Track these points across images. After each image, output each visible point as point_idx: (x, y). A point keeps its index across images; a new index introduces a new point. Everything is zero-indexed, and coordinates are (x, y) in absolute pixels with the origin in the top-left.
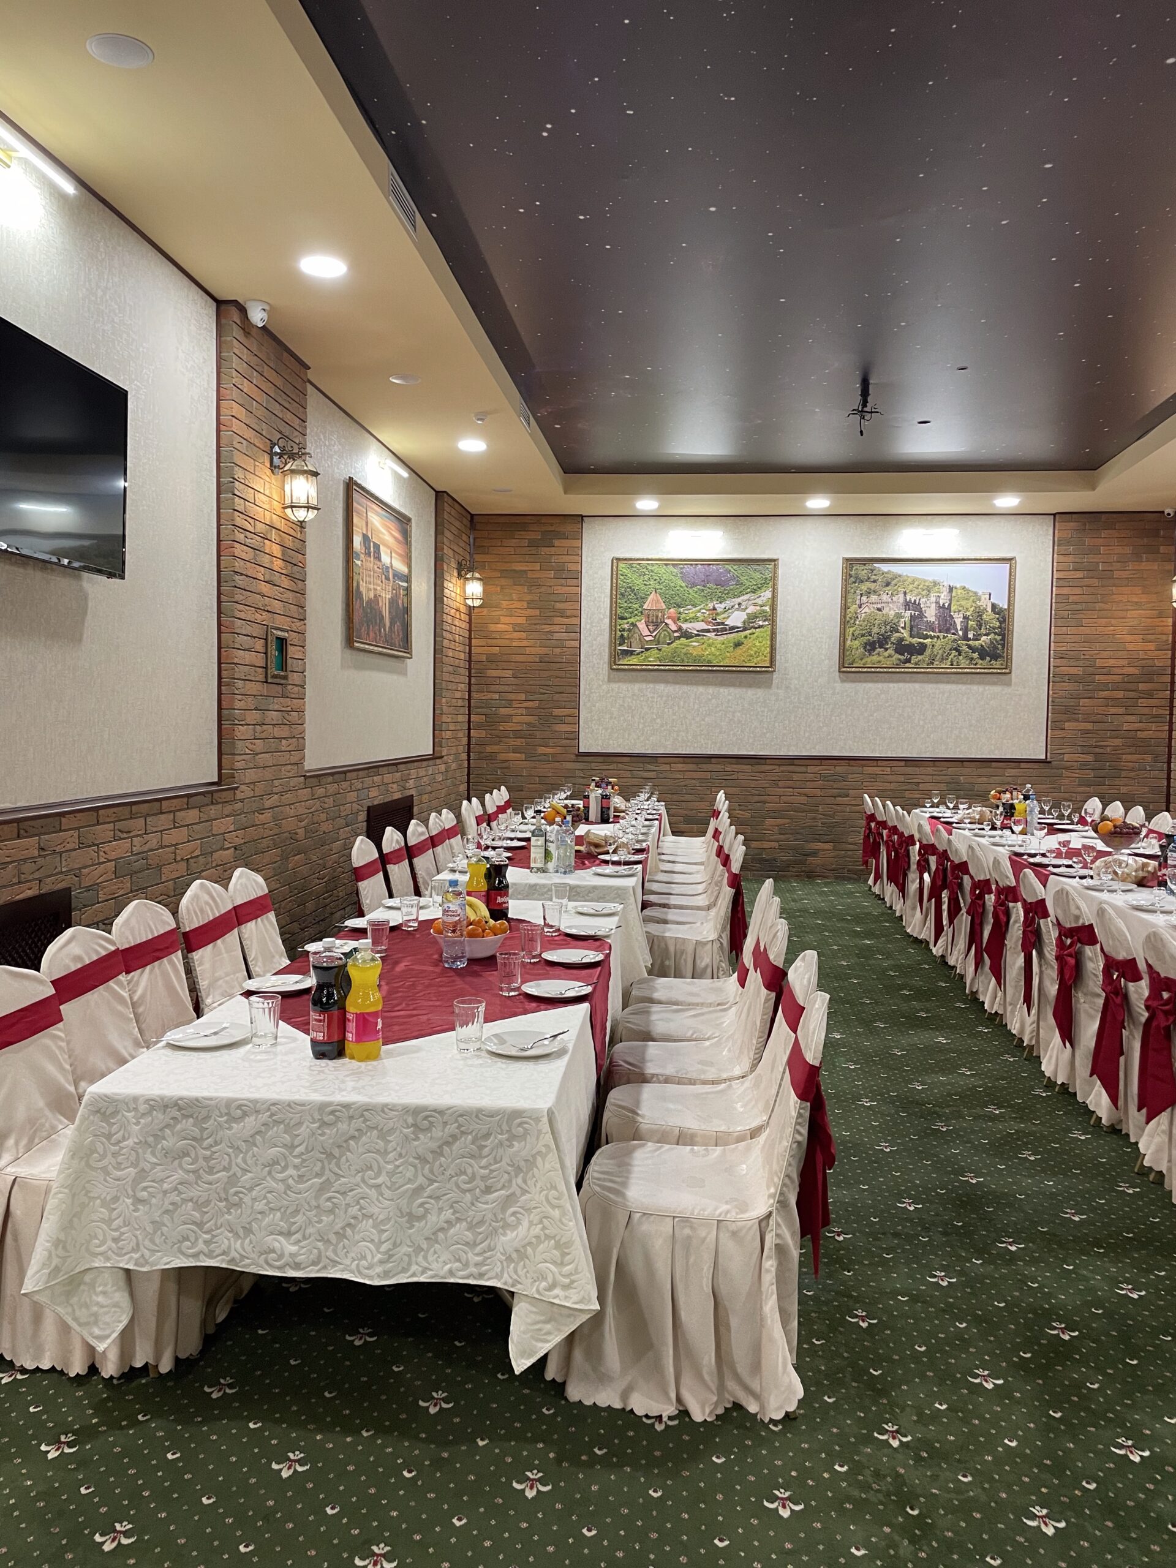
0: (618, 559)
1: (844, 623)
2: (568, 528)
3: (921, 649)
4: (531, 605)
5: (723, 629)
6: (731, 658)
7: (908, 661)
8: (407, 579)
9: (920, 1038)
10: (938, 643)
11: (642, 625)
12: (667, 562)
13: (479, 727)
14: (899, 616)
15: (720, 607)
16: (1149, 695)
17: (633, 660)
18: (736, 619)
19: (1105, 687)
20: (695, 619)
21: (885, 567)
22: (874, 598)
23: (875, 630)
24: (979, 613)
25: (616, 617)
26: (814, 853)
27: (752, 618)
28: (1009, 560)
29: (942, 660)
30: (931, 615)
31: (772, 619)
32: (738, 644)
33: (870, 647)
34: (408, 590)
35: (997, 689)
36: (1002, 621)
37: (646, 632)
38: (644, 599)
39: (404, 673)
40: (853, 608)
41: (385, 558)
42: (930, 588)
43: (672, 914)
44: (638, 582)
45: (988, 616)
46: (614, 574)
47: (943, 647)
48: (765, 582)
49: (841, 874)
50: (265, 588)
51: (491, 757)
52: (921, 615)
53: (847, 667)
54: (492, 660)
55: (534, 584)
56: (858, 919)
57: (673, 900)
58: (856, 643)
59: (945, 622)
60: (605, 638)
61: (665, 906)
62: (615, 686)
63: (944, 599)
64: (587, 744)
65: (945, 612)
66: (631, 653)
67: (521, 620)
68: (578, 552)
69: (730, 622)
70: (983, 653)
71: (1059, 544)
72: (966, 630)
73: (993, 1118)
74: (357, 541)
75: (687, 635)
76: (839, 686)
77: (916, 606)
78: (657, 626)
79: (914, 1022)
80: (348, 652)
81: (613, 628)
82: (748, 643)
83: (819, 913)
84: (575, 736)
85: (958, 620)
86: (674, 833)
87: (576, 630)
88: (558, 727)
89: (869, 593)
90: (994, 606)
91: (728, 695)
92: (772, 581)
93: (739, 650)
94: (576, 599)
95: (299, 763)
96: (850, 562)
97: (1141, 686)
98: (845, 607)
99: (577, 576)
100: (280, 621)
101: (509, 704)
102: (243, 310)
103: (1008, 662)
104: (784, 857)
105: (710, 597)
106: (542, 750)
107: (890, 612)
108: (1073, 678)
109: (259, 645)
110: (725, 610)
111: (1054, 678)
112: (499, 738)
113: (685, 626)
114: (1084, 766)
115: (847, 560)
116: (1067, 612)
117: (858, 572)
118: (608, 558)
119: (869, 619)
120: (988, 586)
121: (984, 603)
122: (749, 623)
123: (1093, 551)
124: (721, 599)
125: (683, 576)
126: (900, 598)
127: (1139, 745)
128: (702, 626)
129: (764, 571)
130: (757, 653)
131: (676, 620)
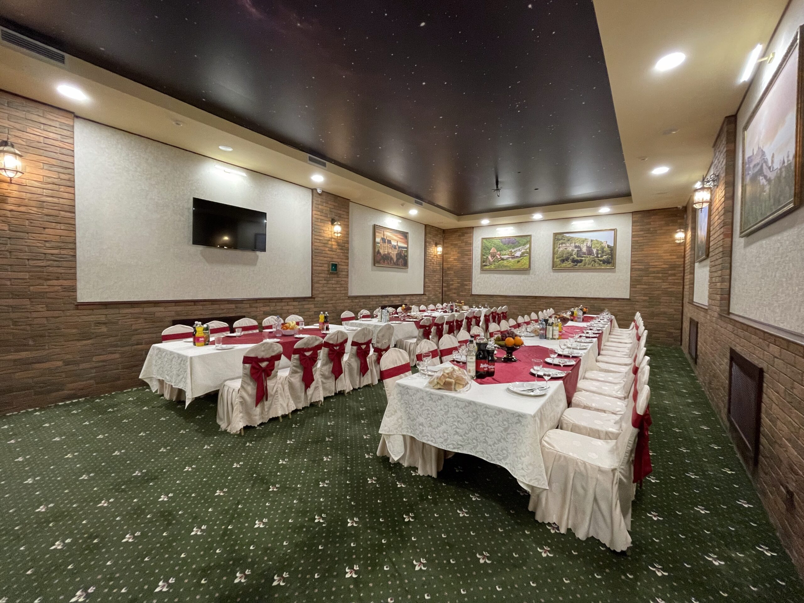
0: (483, 239)
1: (554, 253)
2: (469, 231)
3: (581, 261)
4: (458, 253)
5: (514, 257)
6: (517, 266)
7: (576, 265)
8: (407, 248)
10: (586, 259)
11: (490, 257)
12: (497, 238)
13: (445, 287)
14: (573, 251)
15: (513, 250)
16: (674, 275)
17: (487, 267)
18: (518, 254)
19: (654, 272)
20: (505, 255)
21: (567, 235)
22: (564, 245)
23: (564, 255)
24: (603, 248)
25: (483, 255)
27: (523, 253)
28: (615, 230)
29: (589, 264)
30: (584, 249)
31: (530, 253)
32: (518, 262)
33: (563, 261)
34: (407, 251)
35: (610, 274)
36: (612, 250)
37: (491, 259)
38: (490, 249)
40: (556, 249)
41: (393, 243)
42: (584, 241)
44: (488, 244)
45: (606, 249)
46: (482, 242)
47: (589, 260)
48: (527, 242)
50: (328, 252)
51: (448, 295)
52: (581, 250)
53: (555, 267)
54: (449, 269)
55: (460, 247)
58: (558, 260)
59: (590, 252)
60: (479, 262)
62: (482, 275)
63: (589, 244)
64: (474, 292)
65: (590, 249)
67: (456, 257)
68: (471, 237)
69: (516, 255)
70: (604, 262)
71: (634, 222)
72: (597, 254)
74: (378, 240)
75: (503, 259)
76: (552, 274)
77: (578, 247)
78: (494, 257)
81: (481, 258)
82: (522, 261)
84: (470, 290)
85: (595, 251)
87: (471, 259)
88: (466, 287)
89: (562, 244)
90: (608, 246)
91: (517, 278)
92: (530, 242)
93: (519, 263)
94: (471, 250)
95: (347, 293)
97: (670, 272)
98: (554, 249)
99: (471, 244)
100: (335, 260)
101: (453, 281)
103: (614, 265)
105: (510, 248)
106: (461, 293)
107: (570, 249)
108: (639, 270)
109: (326, 265)
110: (515, 252)
111: (633, 270)
112: (450, 290)
113: (502, 257)
114: (644, 301)
115: (554, 234)
116: (636, 246)
117: (558, 238)
118: (480, 238)
119: (563, 252)
120: (606, 239)
121: (605, 245)
122: (522, 256)
123: (649, 223)
124: (513, 248)
125: (502, 242)
126: (573, 245)
127: (670, 294)
128: (508, 256)
129: (527, 239)
130: (525, 264)
131: (500, 255)
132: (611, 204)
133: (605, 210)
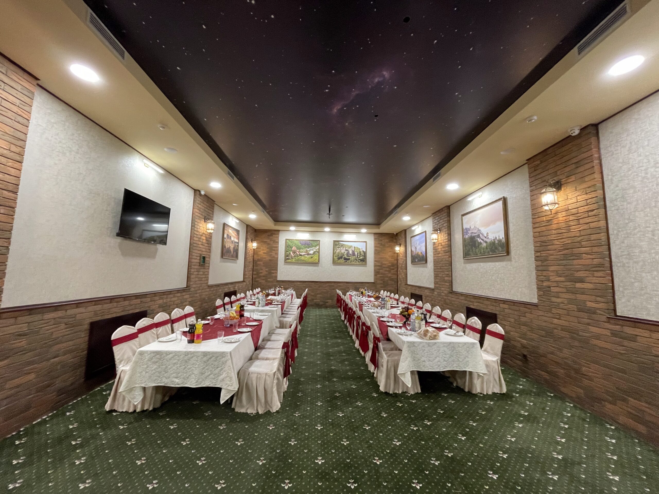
0: (287, 239)
1: (334, 254)
2: (276, 233)
3: (349, 259)
4: (268, 248)
5: (308, 254)
6: (310, 260)
7: (346, 262)
8: (238, 243)
9: (334, 341)
10: (352, 258)
11: (291, 253)
12: (297, 240)
13: (255, 275)
14: (344, 252)
15: (308, 250)
16: (393, 269)
17: (289, 260)
18: (311, 252)
19: (385, 268)
20: (303, 252)
21: (341, 243)
23: (340, 255)
24: (360, 252)
25: (286, 251)
26: (327, 302)
27: (315, 252)
28: (366, 242)
29: (353, 261)
30: (351, 252)
31: (319, 252)
32: (312, 257)
33: (339, 259)
34: (238, 246)
35: (364, 268)
36: (365, 254)
37: (292, 254)
38: (292, 248)
39: (236, 263)
41: (232, 239)
42: (350, 247)
43: (288, 316)
44: (291, 244)
45: (362, 253)
46: (286, 242)
48: (318, 245)
49: (332, 307)
50: (201, 246)
51: (257, 281)
52: (349, 252)
53: (334, 263)
54: (259, 260)
55: (269, 244)
56: (334, 316)
57: (290, 313)
58: (336, 258)
59: (354, 254)
60: (284, 256)
61: (287, 314)
62: (285, 266)
63: (353, 249)
64: (279, 278)
65: (353, 252)
66: (289, 259)
67: (265, 252)
68: (278, 238)
69: (310, 253)
70: (361, 260)
71: (375, 239)
72: (358, 255)
73: (343, 356)
74: (225, 236)
75: (301, 255)
76: (333, 266)
77: (347, 250)
78: (295, 253)
79: (336, 338)
80: (222, 259)
81: (285, 253)
82: (314, 257)
83: (326, 315)
84: (276, 277)
85: (356, 254)
86: (297, 298)
87: (277, 254)
88: (273, 275)
89: (338, 248)
90: (363, 251)
91: (310, 268)
92: (319, 245)
93: (312, 259)
94: (277, 247)
95: (207, 283)
96: (335, 241)
97: (392, 268)
98: (334, 250)
99: (278, 243)
100: (204, 253)
101: (262, 269)
102: (200, 191)
103: (366, 263)
104: (321, 303)
105: (306, 247)
106: (269, 280)
107: (343, 251)
108: (379, 266)
109: (199, 258)
111: (375, 266)
112: (259, 277)
113: (301, 253)
114: (381, 284)
116: (377, 252)
117: (336, 243)
118: (285, 239)
119: (339, 253)
120: (362, 247)
121: (361, 250)
122: (314, 253)
123: (381, 240)
124: (308, 248)
125: (300, 243)
126: (344, 249)
127: (392, 279)
128: (304, 253)
129: (317, 243)
130: (316, 259)
131: (299, 252)
132: (367, 228)
133: (364, 230)
